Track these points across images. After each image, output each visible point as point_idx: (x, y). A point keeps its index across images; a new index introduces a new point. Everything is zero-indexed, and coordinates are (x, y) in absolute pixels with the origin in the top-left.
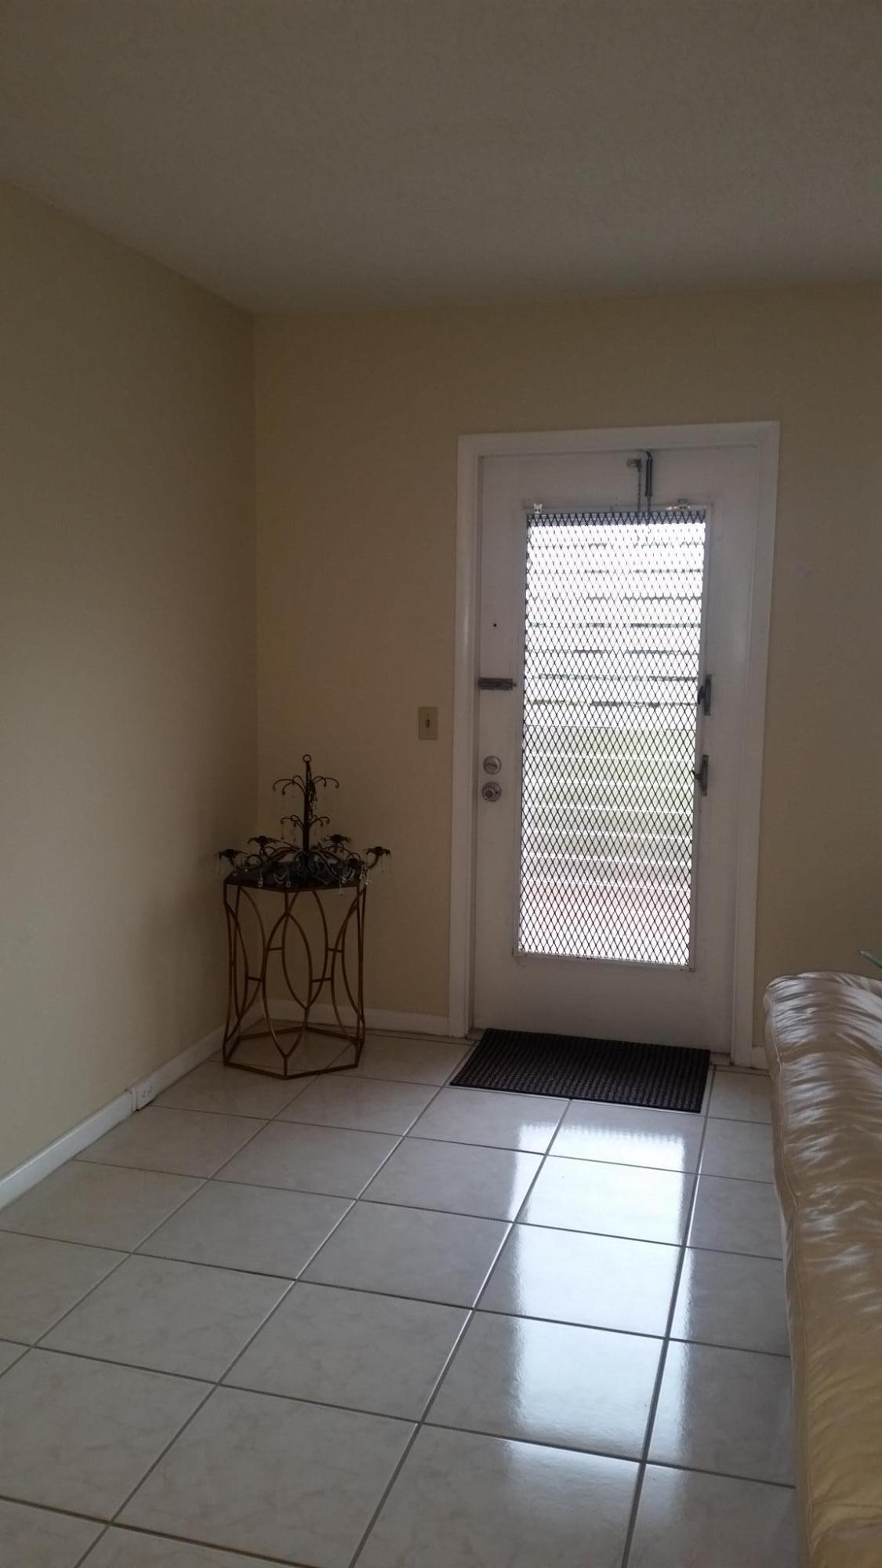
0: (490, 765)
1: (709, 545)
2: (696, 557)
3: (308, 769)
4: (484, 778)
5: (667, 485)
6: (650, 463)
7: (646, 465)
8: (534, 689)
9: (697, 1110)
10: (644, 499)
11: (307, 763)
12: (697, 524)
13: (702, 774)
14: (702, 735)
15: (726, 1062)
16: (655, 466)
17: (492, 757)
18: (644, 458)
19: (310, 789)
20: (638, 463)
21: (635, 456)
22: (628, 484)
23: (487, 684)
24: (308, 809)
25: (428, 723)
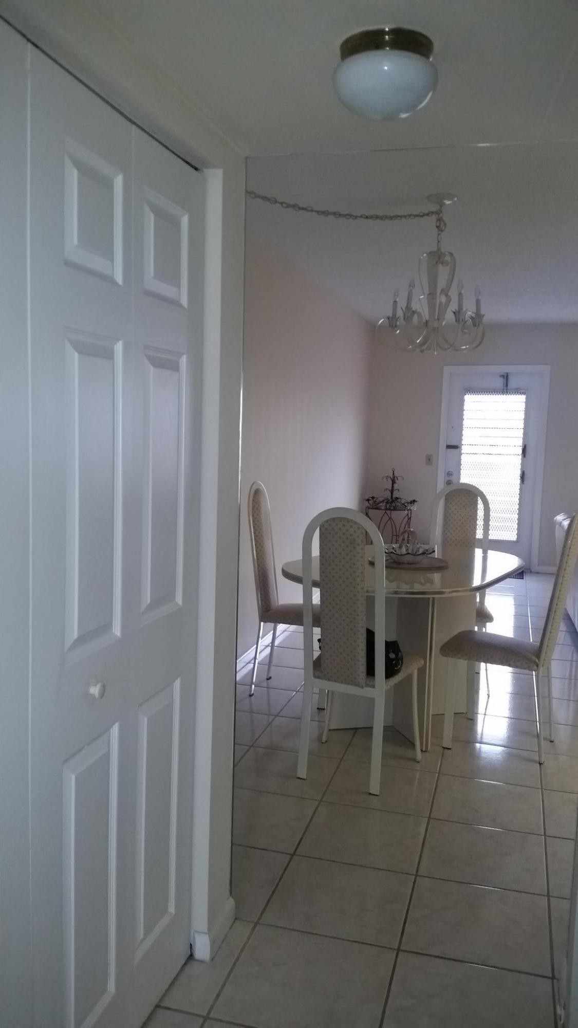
0: (449, 474)
1: (527, 403)
2: (522, 406)
3: (393, 473)
4: (448, 478)
5: (512, 383)
6: (507, 376)
7: (506, 377)
8: (464, 449)
9: (523, 579)
10: (505, 388)
11: (393, 471)
12: (523, 395)
13: (523, 477)
14: (522, 464)
15: (529, 571)
16: (509, 377)
17: (449, 472)
18: (506, 375)
19: (393, 482)
20: (503, 376)
21: (502, 374)
22: (500, 383)
23: (449, 447)
24: (393, 487)
25: (429, 460)
